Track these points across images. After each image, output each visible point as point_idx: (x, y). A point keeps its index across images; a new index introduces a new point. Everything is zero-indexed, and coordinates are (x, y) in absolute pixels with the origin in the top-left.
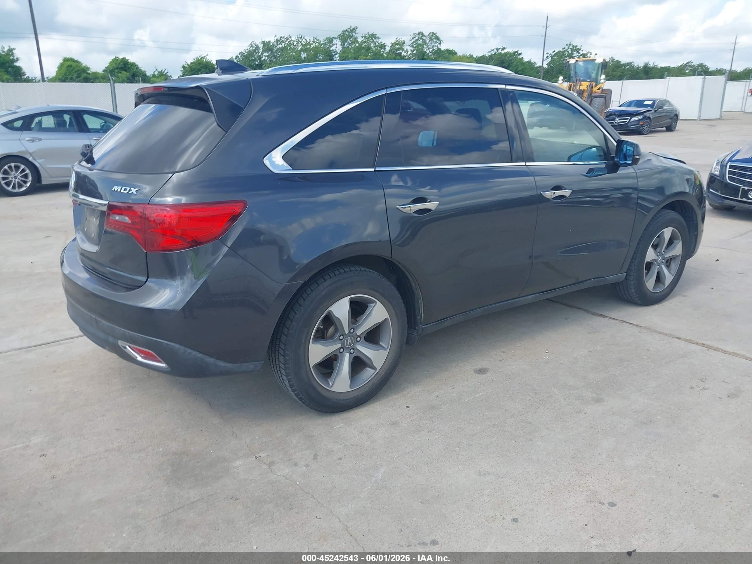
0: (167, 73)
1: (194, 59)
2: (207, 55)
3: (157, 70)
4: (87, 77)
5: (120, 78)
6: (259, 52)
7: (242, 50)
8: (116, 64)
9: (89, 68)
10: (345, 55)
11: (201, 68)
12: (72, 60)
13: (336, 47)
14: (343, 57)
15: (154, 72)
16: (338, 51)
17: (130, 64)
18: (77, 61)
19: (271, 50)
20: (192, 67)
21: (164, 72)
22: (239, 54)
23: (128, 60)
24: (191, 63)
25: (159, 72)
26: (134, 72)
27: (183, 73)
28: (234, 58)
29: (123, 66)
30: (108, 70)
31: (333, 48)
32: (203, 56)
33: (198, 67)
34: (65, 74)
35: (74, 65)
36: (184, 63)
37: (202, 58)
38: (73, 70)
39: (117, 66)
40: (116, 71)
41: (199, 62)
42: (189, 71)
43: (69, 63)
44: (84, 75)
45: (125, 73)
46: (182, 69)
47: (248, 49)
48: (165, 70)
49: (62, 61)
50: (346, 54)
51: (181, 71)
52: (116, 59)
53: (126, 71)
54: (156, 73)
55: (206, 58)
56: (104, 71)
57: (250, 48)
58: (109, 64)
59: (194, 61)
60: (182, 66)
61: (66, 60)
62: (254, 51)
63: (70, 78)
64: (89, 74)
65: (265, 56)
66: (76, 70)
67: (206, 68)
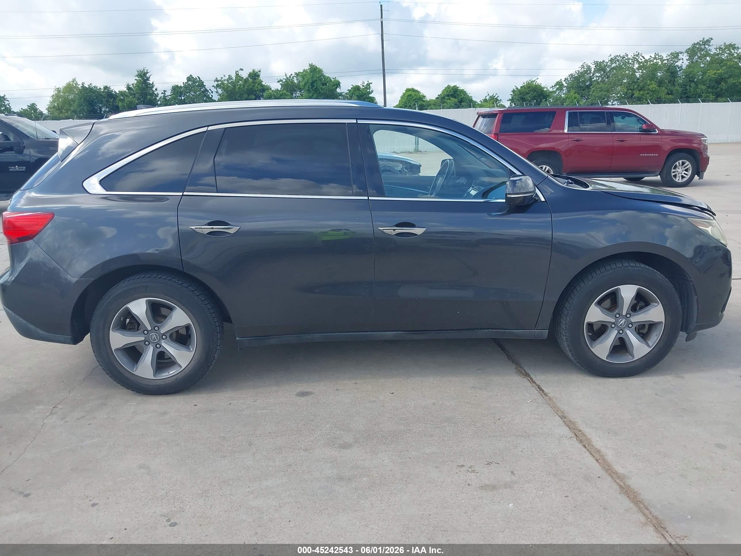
0: (498, 97)
1: (524, 83)
2: (538, 79)
3: (489, 94)
4: (422, 104)
5: (449, 104)
6: (590, 72)
7: (573, 72)
8: (447, 92)
9: (425, 96)
10: (689, 70)
11: (530, 92)
12: (413, 90)
13: (683, 62)
14: (687, 72)
15: (486, 97)
16: (684, 67)
17: (459, 91)
18: (417, 90)
19: (604, 70)
20: (522, 91)
21: (494, 97)
22: (569, 76)
23: (458, 87)
24: (521, 87)
25: (490, 97)
26: (461, 98)
27: (512, 97)
28: (563, 79)
29: (453, 93)
30: (440, 98)
31: (679, 63)
32: (533, 80)
33: (527, 91)
34: (405, 102)
35: (413, 93)
36: (514, 88)
37: (532, 81)
38: (411, 98)
39: (448, 93)
40: (446, 98)
41: (529, 86)
42: (518, 95)
43: (409, 93)
44: (420, 102)
45: (454, 99)
46: (512, 93)
47: (578, 71)
48: (496, 94)
49: (405, 91)
50: (692, 69)
51: (511, 95)
52: (449, 87)
53: (455, 97)
54: (488, 98)
55: (536, 82)
56: (437, 98)
57: (582, 69)
58: (441, 92)
59: (524, 85)
60: (512, 90)
61: (408, 90)
62: (586, 72)
63: (409, 106)
64: (424, 101)
65: (597, 76)
66: (414, 98)
67: (535, 91)
